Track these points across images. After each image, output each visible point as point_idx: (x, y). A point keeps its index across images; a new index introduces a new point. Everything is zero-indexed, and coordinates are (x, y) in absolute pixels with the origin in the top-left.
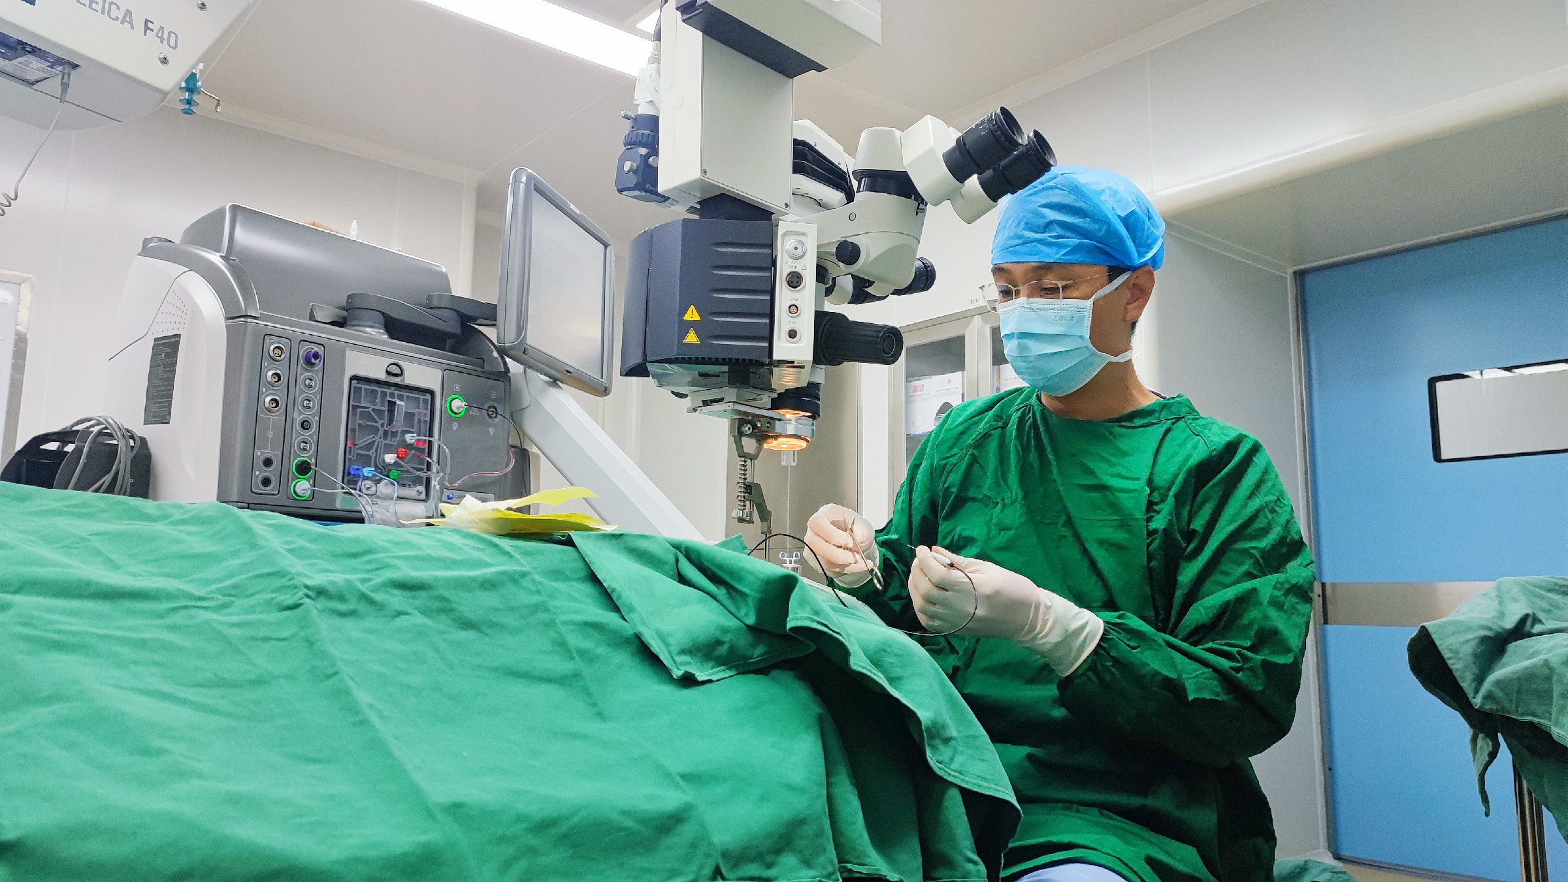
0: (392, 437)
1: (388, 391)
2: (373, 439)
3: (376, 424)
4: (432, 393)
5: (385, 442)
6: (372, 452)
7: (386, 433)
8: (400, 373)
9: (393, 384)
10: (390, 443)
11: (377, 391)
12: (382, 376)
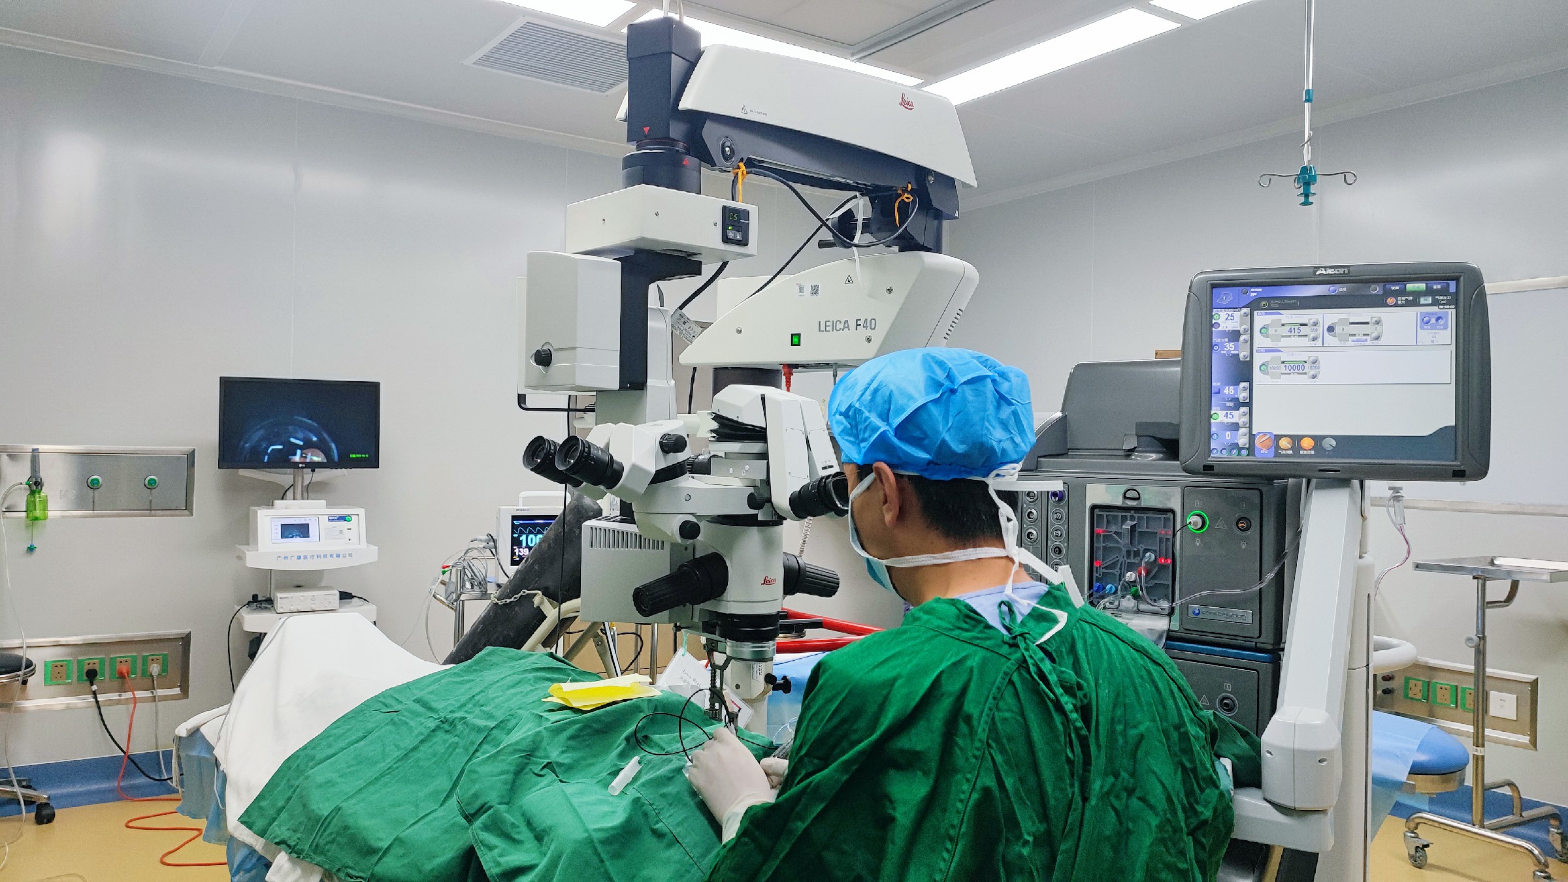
0: (1134, 557)
1: (1128, 515)
2: (1117, 559)
3: (1119, 546)
4: (1172, 511)
5: (1129, 561)
6: (1116, 571)
7: (1128, 552)
8: (1138, 496)
9: (1132, 510)
10: (1134, 561)
11: (1117, 516)
12: (1119, 502)
